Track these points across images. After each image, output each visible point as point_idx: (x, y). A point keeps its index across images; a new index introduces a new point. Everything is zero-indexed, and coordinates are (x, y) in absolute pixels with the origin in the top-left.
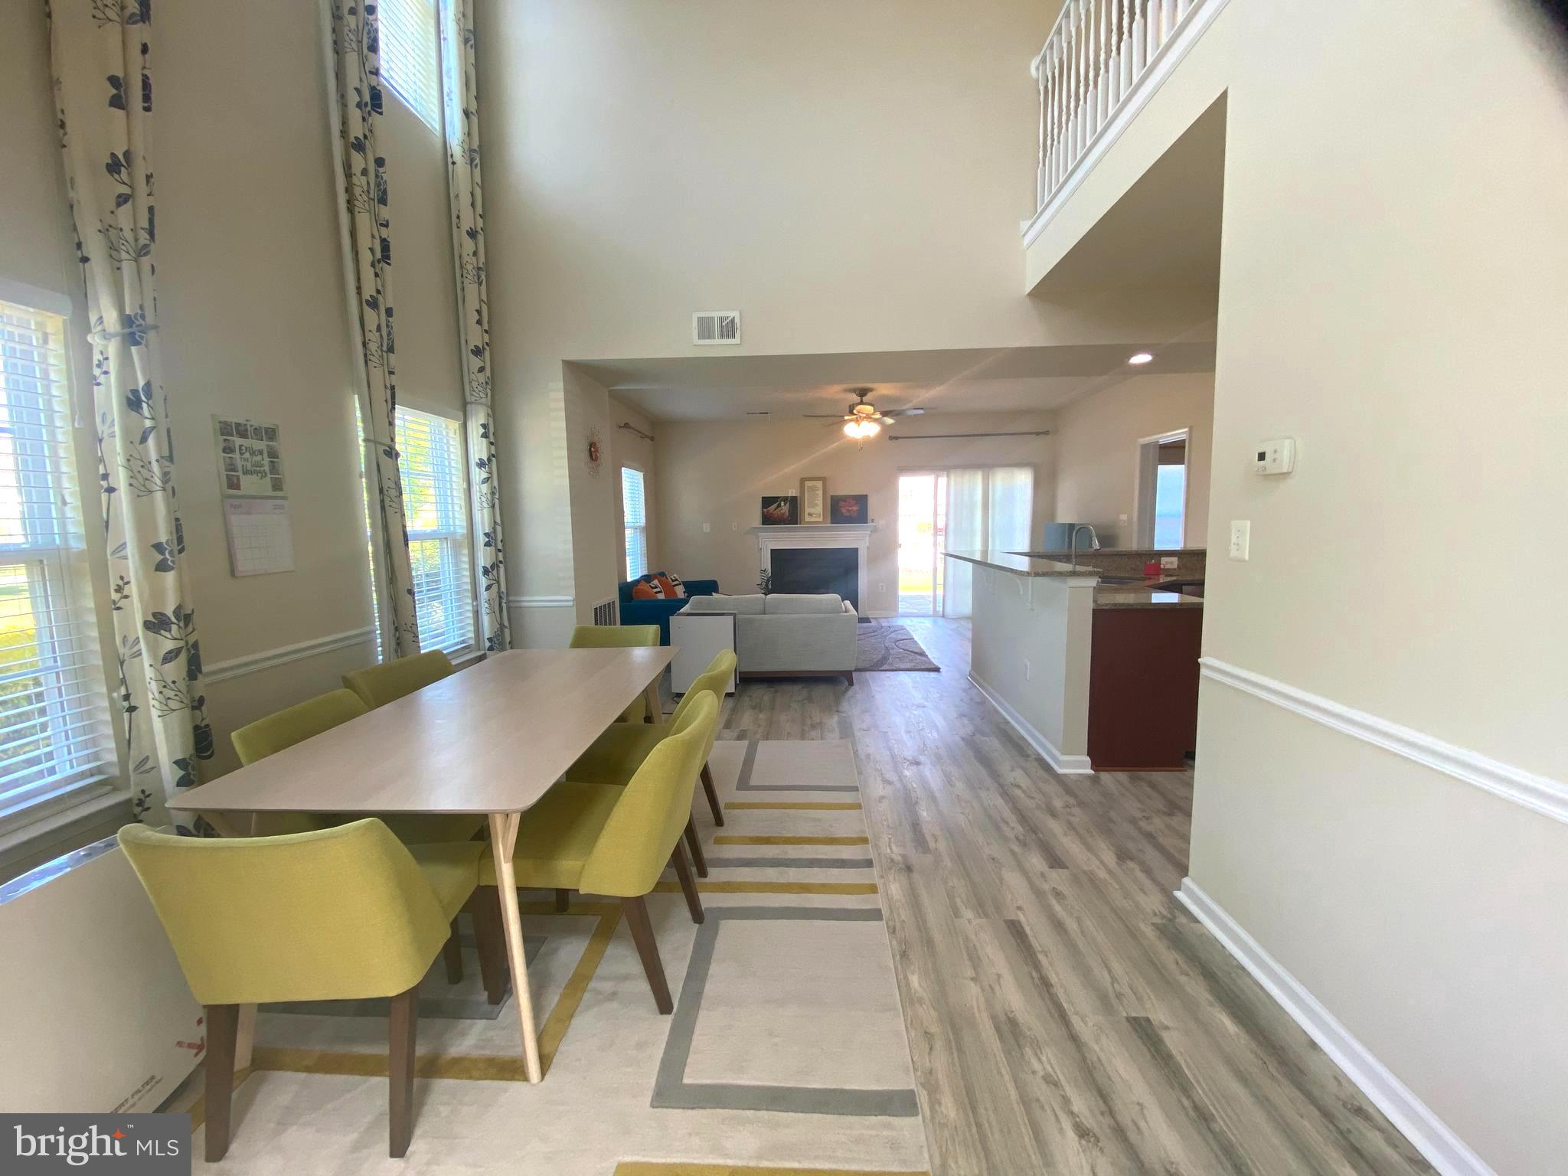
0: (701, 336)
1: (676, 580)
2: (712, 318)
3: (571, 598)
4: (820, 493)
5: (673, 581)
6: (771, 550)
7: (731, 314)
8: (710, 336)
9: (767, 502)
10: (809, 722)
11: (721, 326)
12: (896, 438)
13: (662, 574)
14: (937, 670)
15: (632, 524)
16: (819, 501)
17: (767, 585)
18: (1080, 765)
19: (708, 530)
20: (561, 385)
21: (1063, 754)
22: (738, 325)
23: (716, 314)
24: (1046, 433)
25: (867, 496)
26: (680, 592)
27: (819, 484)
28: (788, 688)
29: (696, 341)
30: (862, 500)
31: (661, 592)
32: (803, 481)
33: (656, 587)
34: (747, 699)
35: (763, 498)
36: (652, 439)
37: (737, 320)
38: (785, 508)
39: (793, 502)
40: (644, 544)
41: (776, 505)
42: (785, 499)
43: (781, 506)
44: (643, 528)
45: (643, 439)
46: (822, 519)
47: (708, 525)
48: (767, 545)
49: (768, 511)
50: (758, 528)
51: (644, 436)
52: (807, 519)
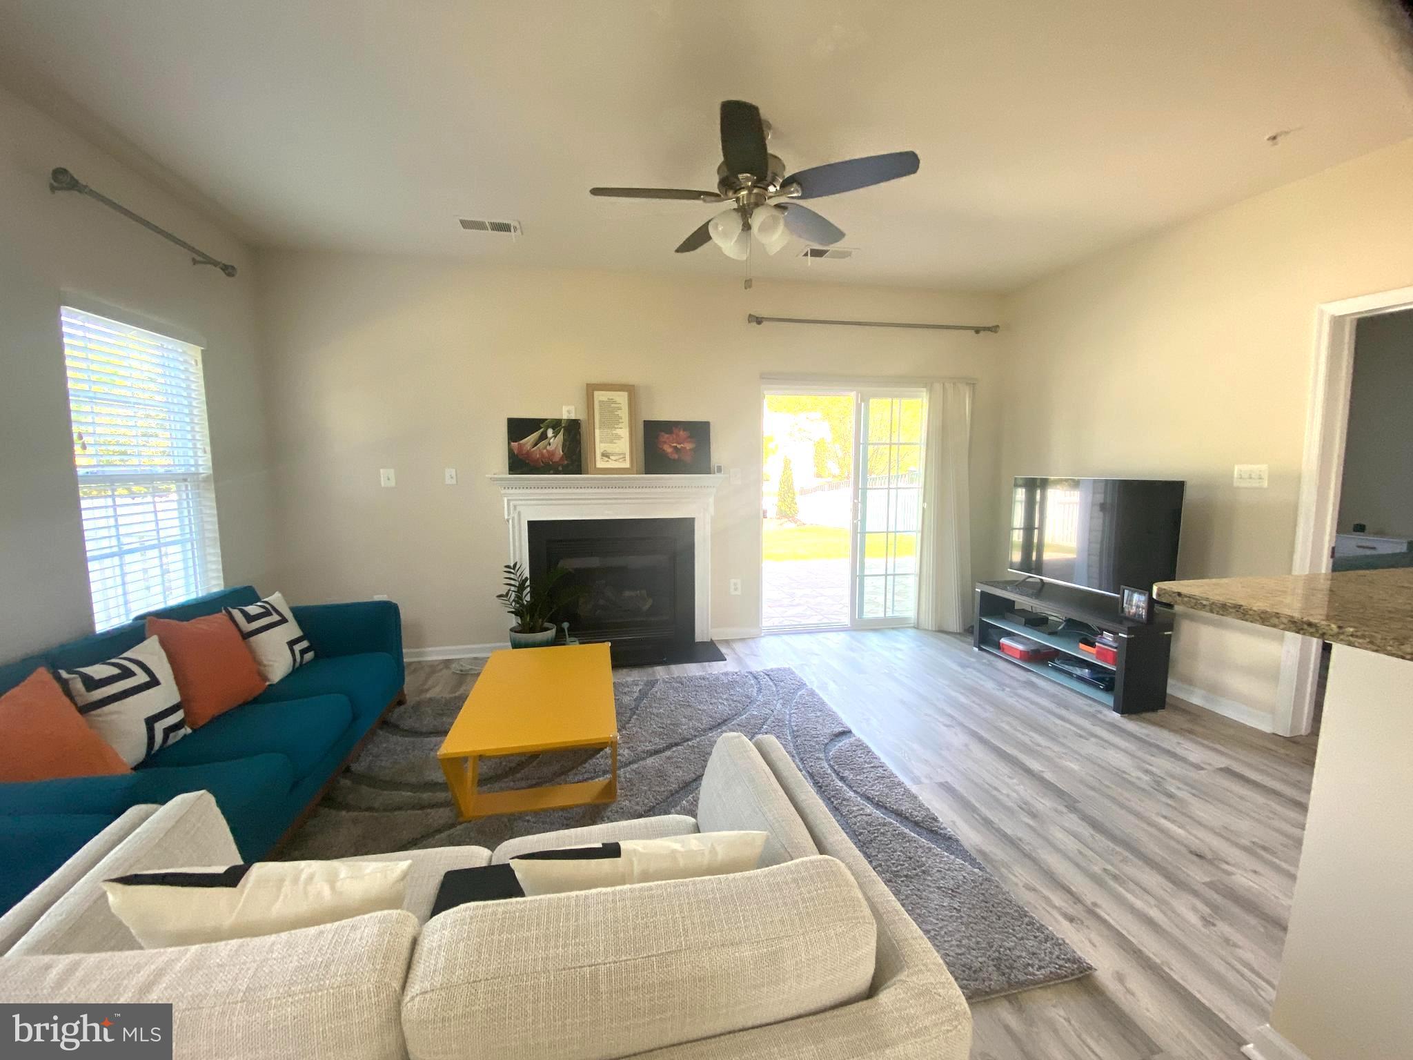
4: (624, 414)
6: (531, 523)
9: (519, 428)
12: (759, 321)
16: (623, 430)
17: (519, 599)
19: (392, 483)
24: (994, 329)
25: (707, 423)
27: (622, 398)
30: (699, 432)
32: (591, 389)
35: (510, 420)
38: (555, 442)
39: (573, 431)
41: (535, 435)
42: (556, 424)
43: (546, 437)
44: (206, 480)
45: (195, 262)
46: (627, 465)
47: (391, 472)
48: (519, 513)
49: (520, 447)
50: (501, 479)
51: (201, 259)
52: (601, 464)
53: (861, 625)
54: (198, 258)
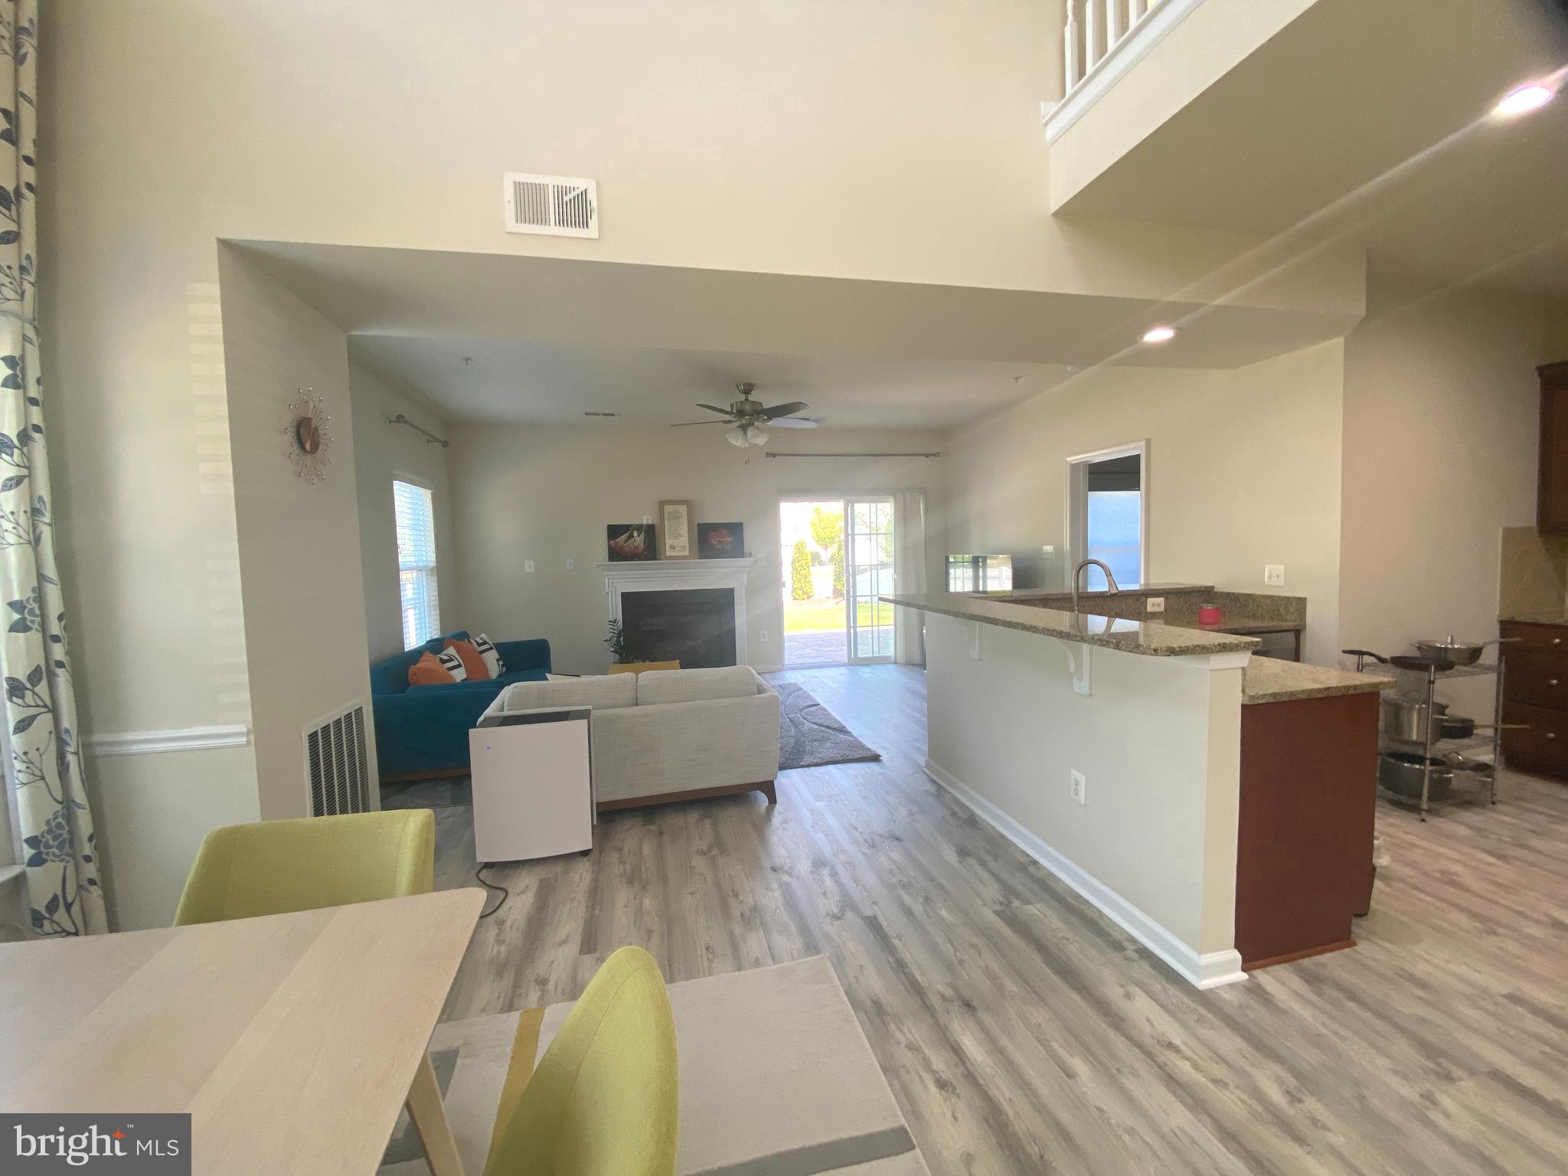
0: (522, 217)
1: (485, 643)
2: (545, 187)
3: (242, 728)
4: (684, 521)
5: (480, 645)
6: (622, 594)
7: (580, 184)
8: (544, 221)
9: (614, 531)
10: (736, 911)
11: (561, 205)
12: (774, 455)
13: (463, 636)
14: (875, 758)
15: (415, 564)
16: (684, 530)
17: (618, 641)
18: (1224, 968)
19: (532, 570)
20: (215, 289)
21: (1201, 952)
22: (594, 204)
23: (551, 181)
24: (938, 454)
25: (742, 523)
26: (492, 663)
27: (682, 509)
28: (675, 821)
29: (512, 225)
30: (736, 529)
31: (459, 666)
32: (662, 504)
33: (451, 660)
34: (614, 857)
35: (609, 526)
36: (445, 444)
37: (592, 196)
38: (639, 540)
39: (650, 531)
40: (434, 594)
41: (627, 535)
42: (639, 528)
43: (633, 537)
44: (432, 569)
45: (428, 441)
46: (686, 553)
47: (532, 562)
48: (616, 587)
49: (616, 544)
50: (604, 565)
51: (432, 440)
52: (669, 553)
53: (855, 662)
54: (430, 439)
